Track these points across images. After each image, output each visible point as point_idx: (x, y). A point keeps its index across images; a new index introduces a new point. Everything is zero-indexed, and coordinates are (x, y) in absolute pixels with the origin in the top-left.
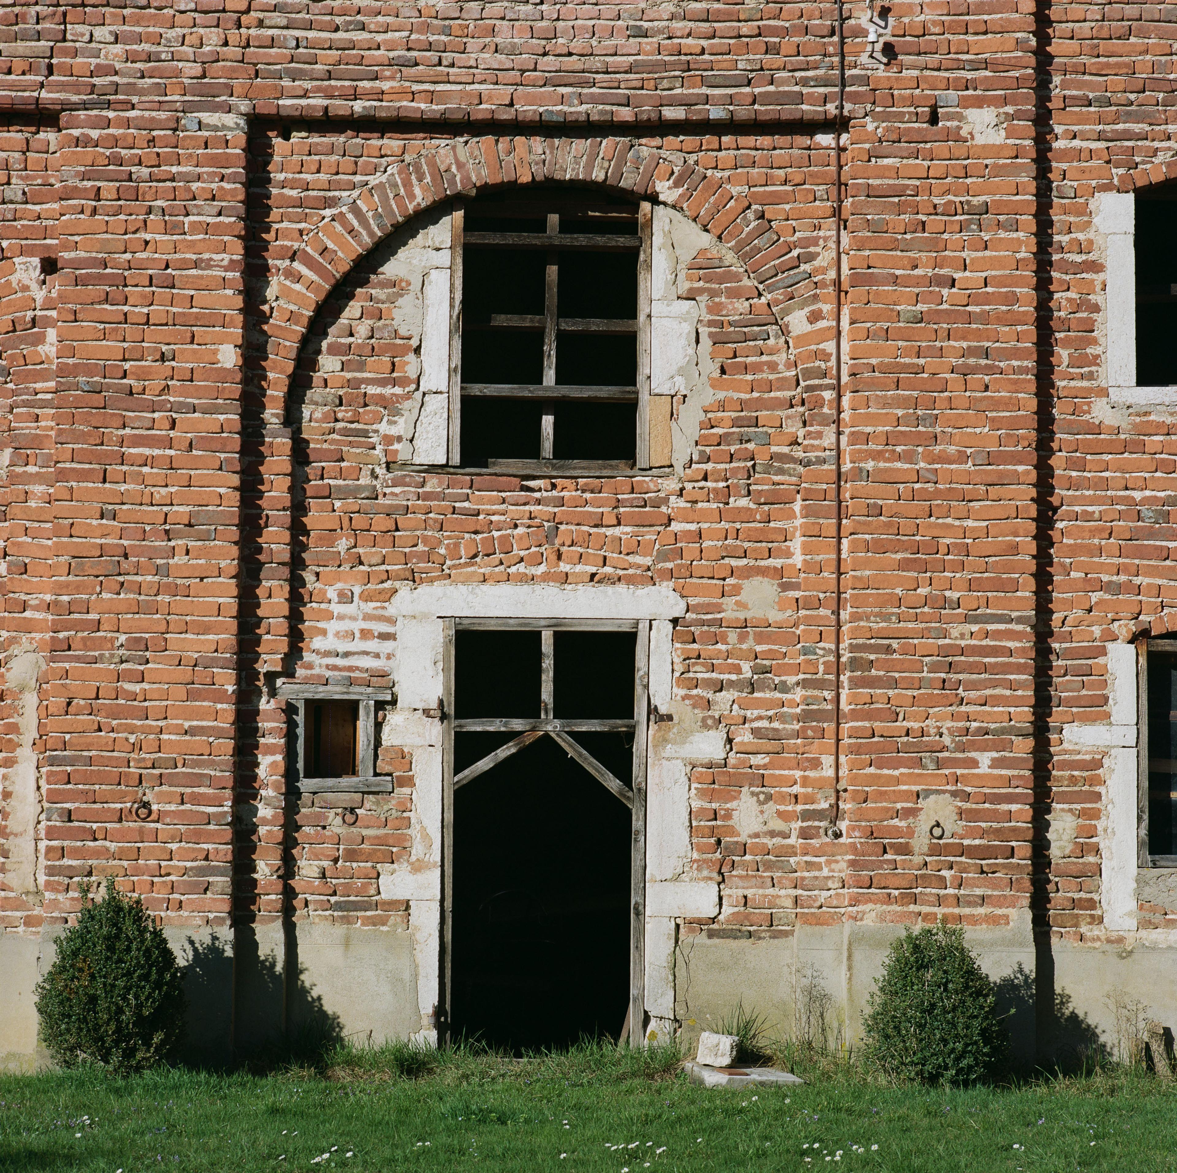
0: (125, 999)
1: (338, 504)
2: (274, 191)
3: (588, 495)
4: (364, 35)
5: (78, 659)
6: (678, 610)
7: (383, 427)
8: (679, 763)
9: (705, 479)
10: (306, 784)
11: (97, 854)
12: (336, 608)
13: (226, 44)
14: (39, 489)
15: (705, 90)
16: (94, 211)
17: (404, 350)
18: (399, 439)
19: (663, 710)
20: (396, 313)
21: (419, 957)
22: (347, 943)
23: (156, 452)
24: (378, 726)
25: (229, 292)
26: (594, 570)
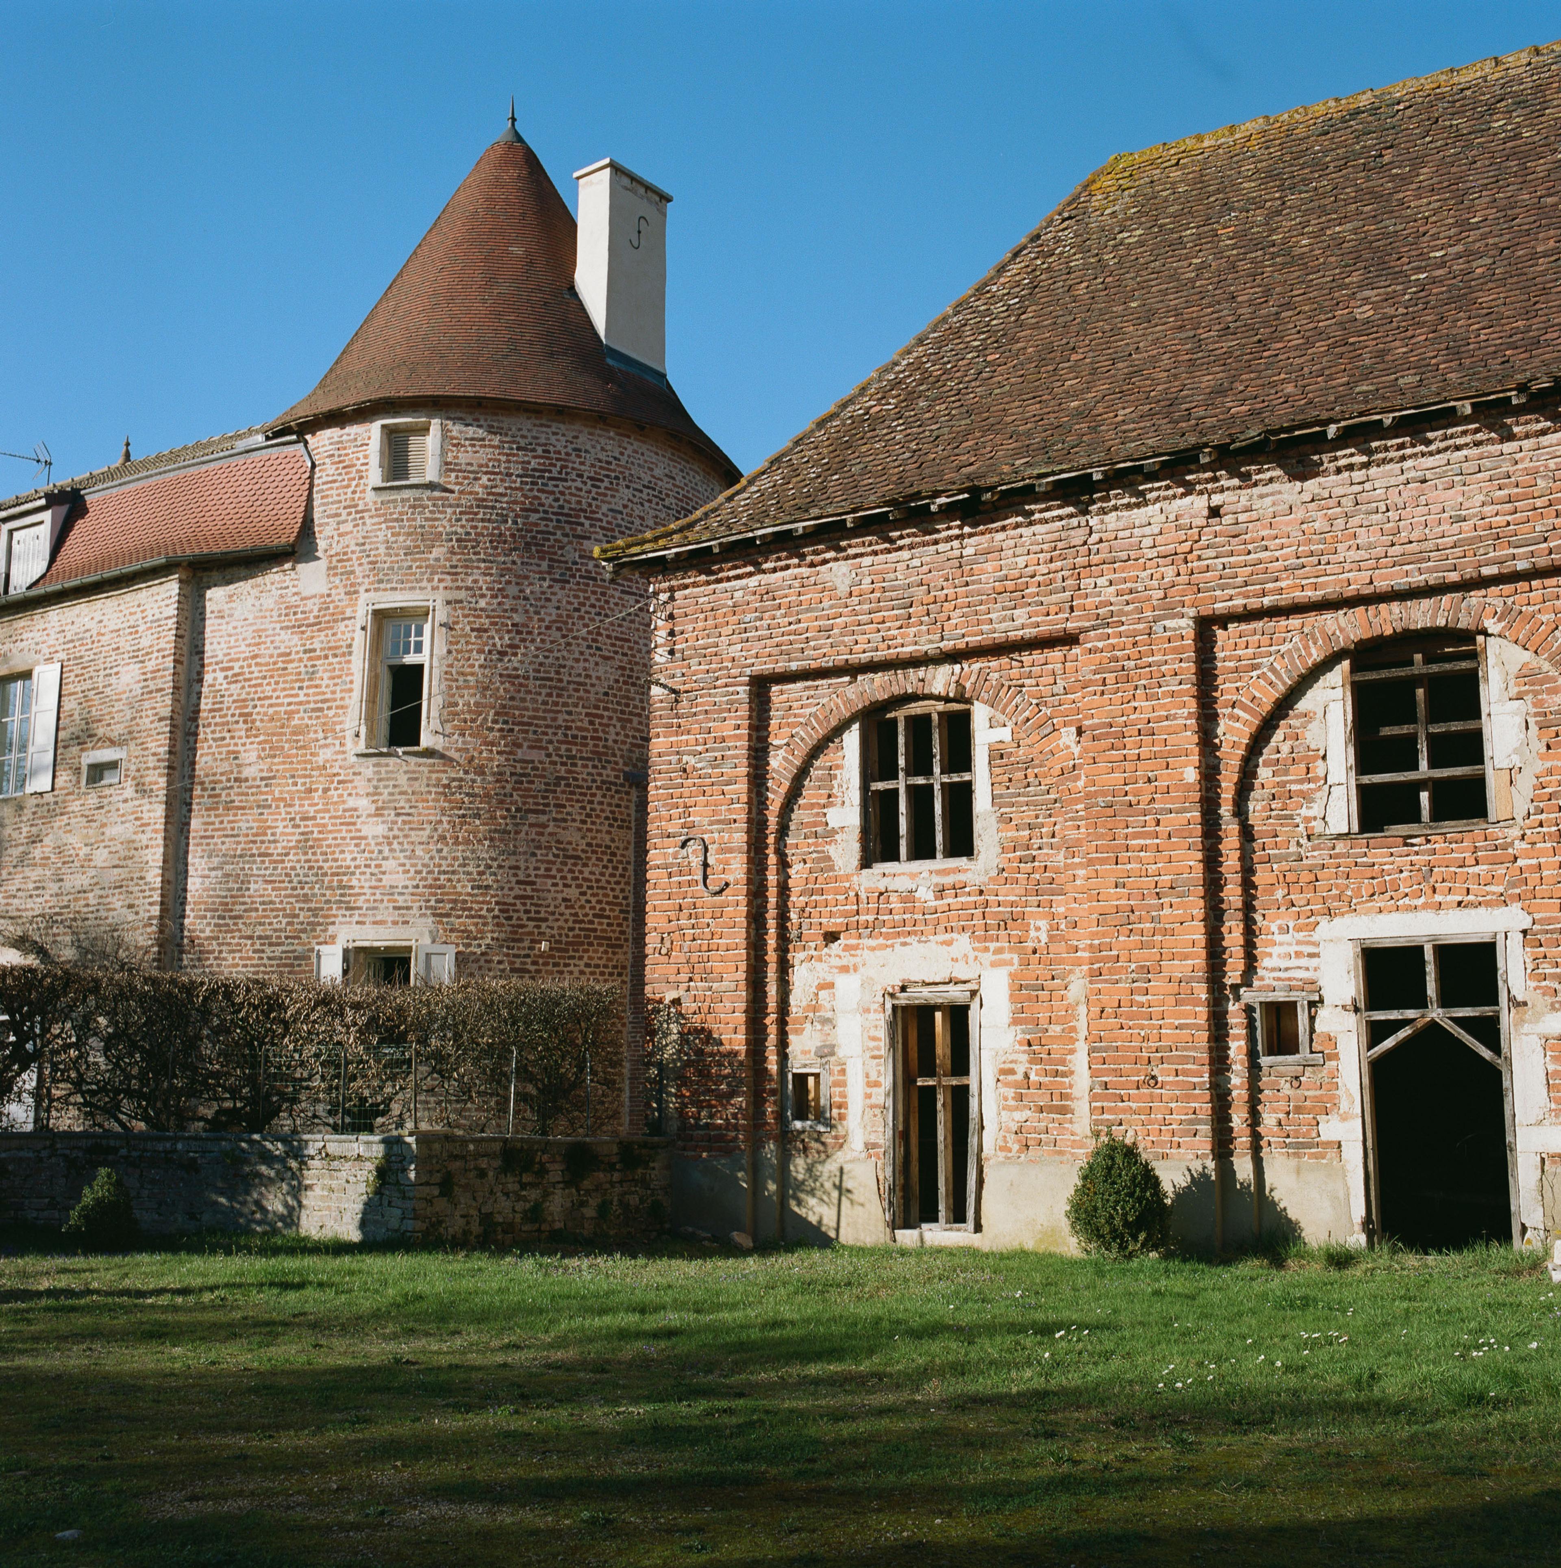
0: (1115, 1209)
1: (1275, 866)
2: (1219, 664)
3: (1454, 846)
4: (1268, 554)
5: (1106, 981)
6: (1527, 923)
7: (1304, 812)
8: (1535, 1038)
9: (1541, 825)
10: (1265, 1061)
11: (1124, 1111)
12: (1278, 938)
13: (1179, 575)
14: (1081, 872)
15: (1512, 551)
16: (1103, 693)
17: (1315, 759)
18: (1315, 818)
19: (1520, 998)
20: (1308, 735)
21: (1350, 1183)
22: (1298, 1171)
23: (1148, 842)
24: (1312, 1019)
25: (1189, 733)
26: (1460, 898)
